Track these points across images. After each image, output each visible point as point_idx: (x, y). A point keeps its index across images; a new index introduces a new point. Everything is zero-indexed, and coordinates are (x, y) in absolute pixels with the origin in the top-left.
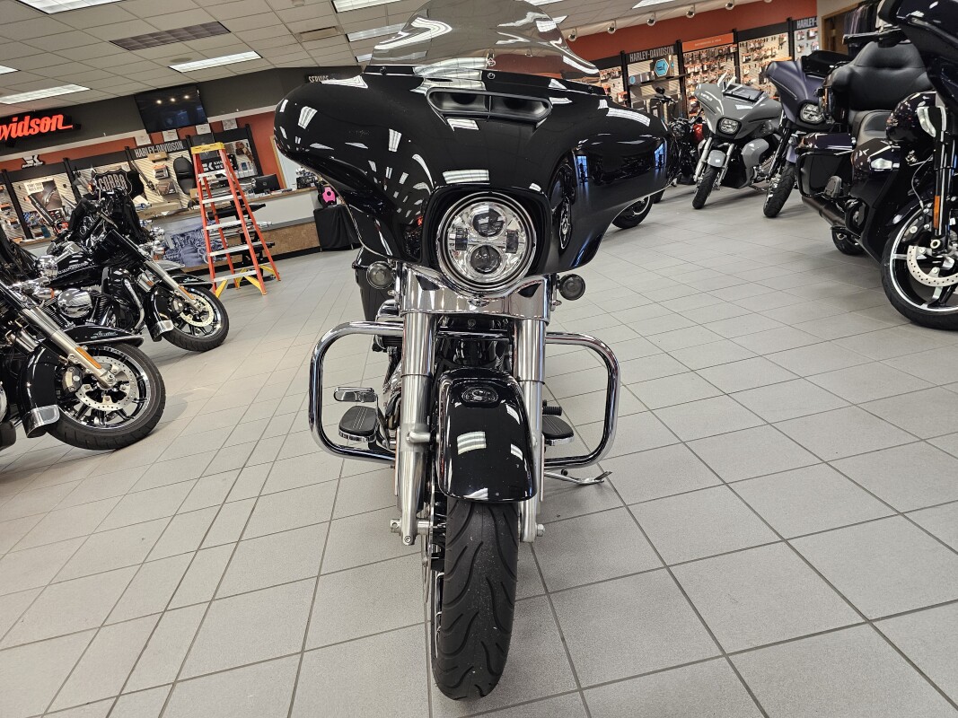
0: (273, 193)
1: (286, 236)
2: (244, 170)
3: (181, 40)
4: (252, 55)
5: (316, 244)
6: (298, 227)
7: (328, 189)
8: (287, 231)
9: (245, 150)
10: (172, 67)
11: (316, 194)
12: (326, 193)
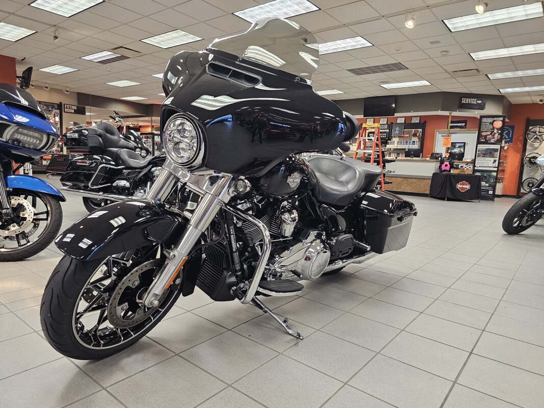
0: (414, 158)
1: (412, 183)
2: (413, 144)
3: (382, 71)
4: (425, 83)
5: (428, 192)
6: (421, 180)
7: (446, 163)
8: (414, 180)
9: (418, 135)
10: (382, 85)
11: (438, 164)
12: (444, 164)
